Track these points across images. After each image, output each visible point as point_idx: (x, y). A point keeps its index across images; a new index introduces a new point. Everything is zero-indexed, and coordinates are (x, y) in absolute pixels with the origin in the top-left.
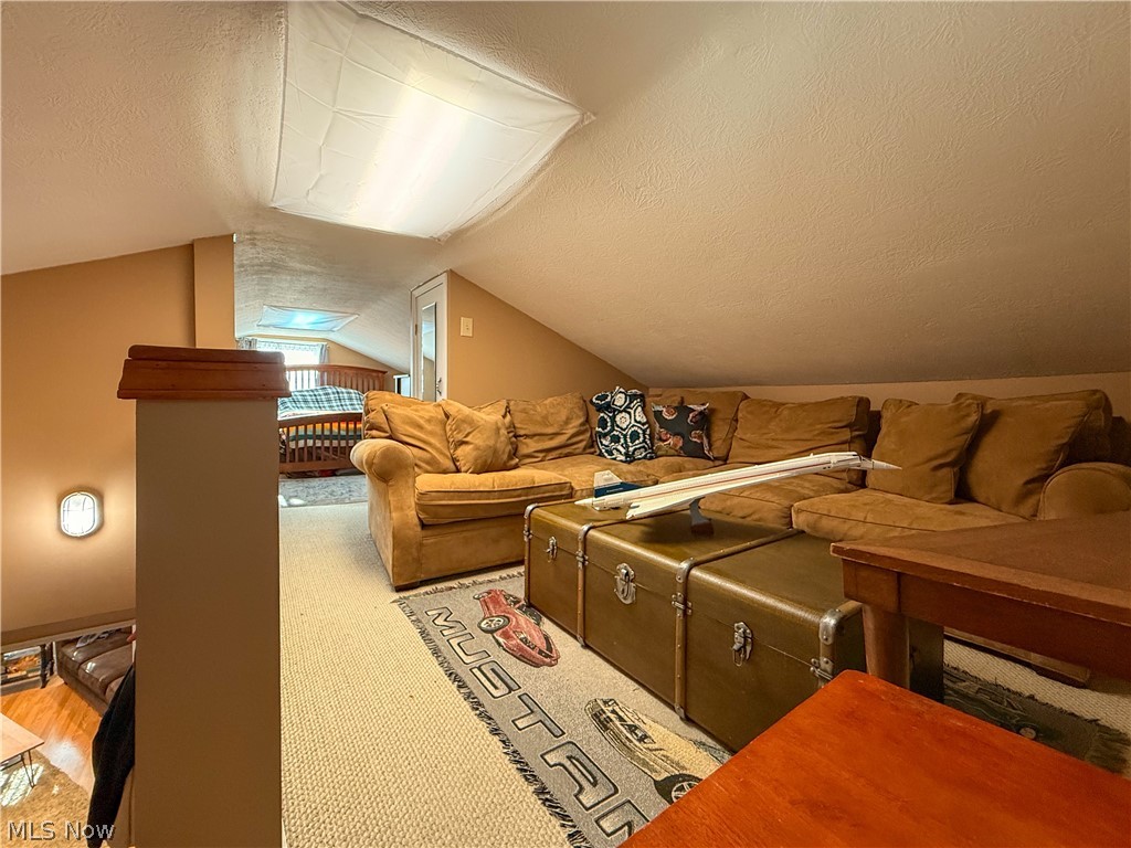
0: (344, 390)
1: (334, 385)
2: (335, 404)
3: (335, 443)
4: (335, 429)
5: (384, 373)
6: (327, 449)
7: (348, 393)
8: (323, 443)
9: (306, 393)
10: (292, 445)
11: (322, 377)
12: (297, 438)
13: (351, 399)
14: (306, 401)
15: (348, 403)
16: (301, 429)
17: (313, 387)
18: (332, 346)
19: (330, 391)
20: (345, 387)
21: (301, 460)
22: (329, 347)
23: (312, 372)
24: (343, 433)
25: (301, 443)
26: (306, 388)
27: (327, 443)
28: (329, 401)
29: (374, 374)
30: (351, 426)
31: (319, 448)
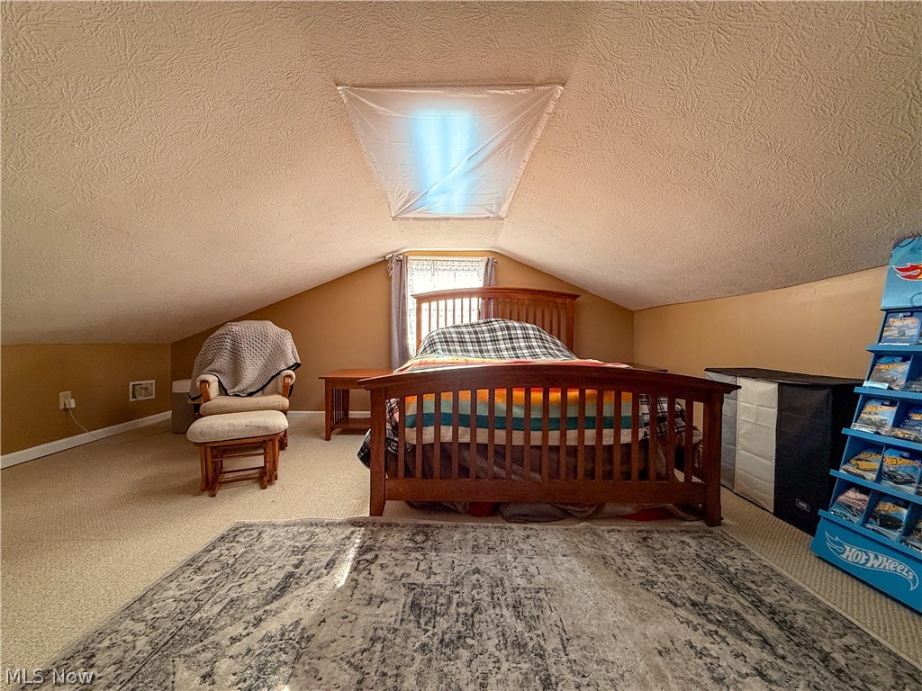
0: (516, 324)
1: (503, 317)
2: (503, 346)
3: (500, 436)
4: (500, 403)
5: (575, 297)
6: (482, 449)
7: (524, 328)
8: (474, 435)
9: (464, 330)
10: (411, 435)
11: (487, 305)
12: (420, 421)
13: (527, 338)
14: (462, 342)
15: (522, 344)
16: (429, 401)
17: (475, 319)
18: (500, 261)
19: (496, 326)
20: (518, 320)
21: (427, 474)
22: (497, 261)
23: (475, 300)
24: (518, 412)
25: (429, 434)
26: (466, 321)
27: (482, 436)
28: (495, 341)
29: (559, 301)
30: (537, 396)
31: (467, 445)
